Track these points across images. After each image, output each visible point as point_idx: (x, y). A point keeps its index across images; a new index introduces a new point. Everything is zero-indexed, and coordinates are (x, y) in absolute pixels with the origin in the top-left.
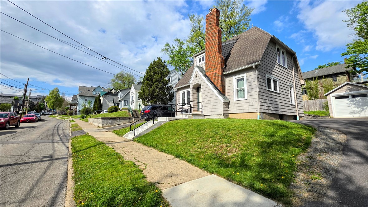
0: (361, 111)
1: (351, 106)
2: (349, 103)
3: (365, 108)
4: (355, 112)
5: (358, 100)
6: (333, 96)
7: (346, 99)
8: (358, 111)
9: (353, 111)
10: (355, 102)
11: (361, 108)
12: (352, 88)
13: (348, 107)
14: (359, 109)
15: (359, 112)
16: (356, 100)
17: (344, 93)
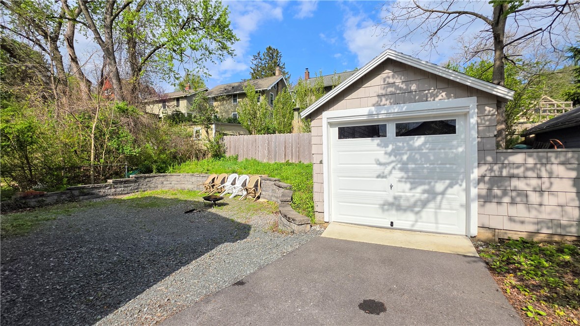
0: (424, 204)
1: (391, 172)
2: (384, 159)
3: (440, 187)
4: (403, 203)
5: (420, 148)
6: (331, 125)
7: (376, 141)
8: (412, 200)
9: (395, 198)
10: (405, 157)
11: (426, 187)
12: (404, 86)
13: (378, 177)
14: (418, 193)
15: (415, 205)
16: (411, 149)
17: (373, 108)
